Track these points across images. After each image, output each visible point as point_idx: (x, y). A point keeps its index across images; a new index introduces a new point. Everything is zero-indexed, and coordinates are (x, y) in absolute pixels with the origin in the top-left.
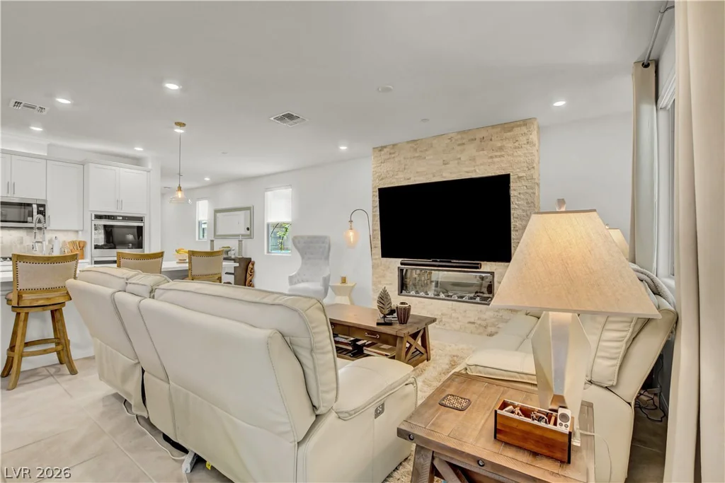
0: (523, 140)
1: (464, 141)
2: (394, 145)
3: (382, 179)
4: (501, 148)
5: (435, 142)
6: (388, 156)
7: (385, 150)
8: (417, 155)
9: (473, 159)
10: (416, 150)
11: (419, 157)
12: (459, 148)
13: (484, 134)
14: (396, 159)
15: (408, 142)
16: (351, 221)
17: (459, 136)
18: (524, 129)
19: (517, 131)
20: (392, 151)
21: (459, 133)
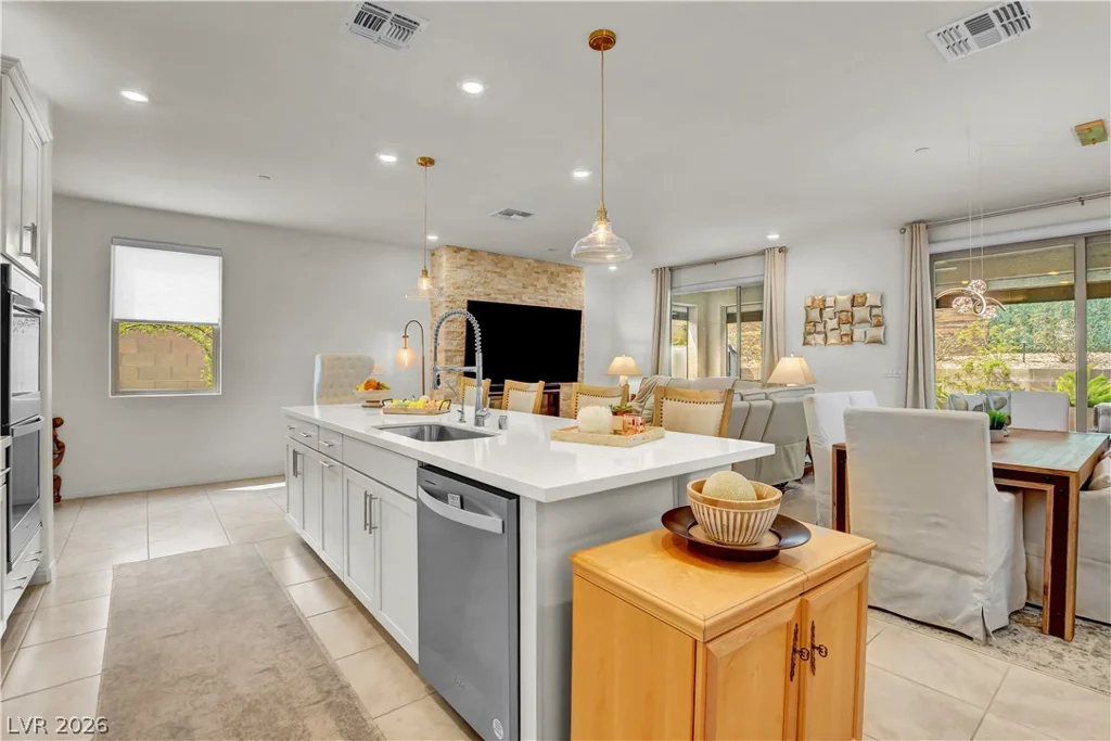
0: (577, 283)
1: (540, 270)
2: (472, 251)
3: (458, 288)
4: (564, 285)
5: (516, 262)
6: (467, 262)
7: (462, 253)
8: (498, 270)
9: (546, 289)
10: (496, 264)
11: (499, 274)
12: (535, 275)
13: (553, 269)
14: (475, 268)
15: (490, 253)
16: (405, 337)
17: (536, 265)
18: (577, 275)
19: (574, 274)
20: (471, 257)
21: (537, 261)
